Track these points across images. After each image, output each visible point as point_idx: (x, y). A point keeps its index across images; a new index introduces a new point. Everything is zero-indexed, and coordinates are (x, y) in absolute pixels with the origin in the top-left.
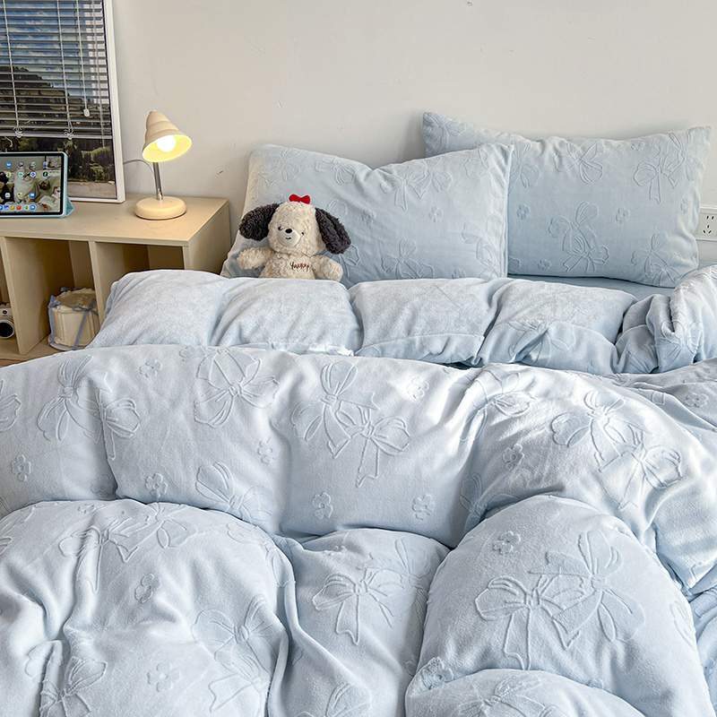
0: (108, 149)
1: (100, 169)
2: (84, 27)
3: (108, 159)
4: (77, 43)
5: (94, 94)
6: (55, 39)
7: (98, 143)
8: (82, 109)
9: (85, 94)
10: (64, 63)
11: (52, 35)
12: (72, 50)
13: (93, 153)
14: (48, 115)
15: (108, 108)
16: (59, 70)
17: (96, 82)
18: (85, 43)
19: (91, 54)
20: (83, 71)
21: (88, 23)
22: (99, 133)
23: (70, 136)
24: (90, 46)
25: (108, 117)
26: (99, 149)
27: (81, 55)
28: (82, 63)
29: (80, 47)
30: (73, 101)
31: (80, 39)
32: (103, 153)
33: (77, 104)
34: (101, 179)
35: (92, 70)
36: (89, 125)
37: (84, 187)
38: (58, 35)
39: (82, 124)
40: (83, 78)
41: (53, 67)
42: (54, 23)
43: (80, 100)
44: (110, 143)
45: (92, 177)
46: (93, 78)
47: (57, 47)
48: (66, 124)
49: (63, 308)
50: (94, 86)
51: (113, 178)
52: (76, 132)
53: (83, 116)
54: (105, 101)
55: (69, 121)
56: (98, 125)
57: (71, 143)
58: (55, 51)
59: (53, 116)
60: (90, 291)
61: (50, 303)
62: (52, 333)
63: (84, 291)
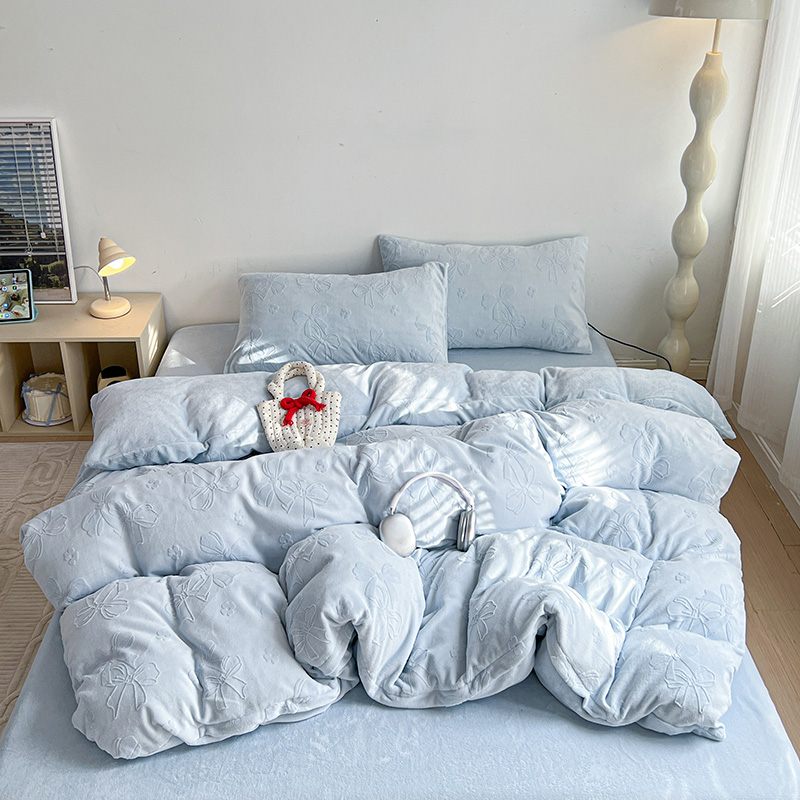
0: (63, 262)
1: (57, 278)
2: (37, 170)
3: (63, 271)
4: (33, 183)
5: (49, 220)
6: (14, 180)
7: (54, 258)
8: (39, 233)
9: (41, 221)
10: (22, 198)
11: (12, 177)
12: (29, 188)
13: (49, 266)
14: (10, 239)
15: (62, 231)
16: (18, 203)
17: (50, 211)
18: (40, 182)
19: (45, 191)
20: (38, 203)
21: (41, 167)
22: (55, 250)
23: (30, 254)
24: (44, 185)
25: (62, 238)
26: (55, 263)
28: (38, 197)
29: (36, 185)
30: (31, 227)
31: (35, 179)
32: (58, 266)
33: (35, 229)
34: (57, 286)
35: (47, 203)
36: (46, 244)
37: (44, 292)
38: (17, 177)
39: (40, 244)
40: (39, 209)
41: (14, 201)
42: (13, 168)
43: (37, 226)
44: (64, 258)
45: (49, 285)
46: (48, 209)
47: (16, 186)
48: (26, 244)
49: (37, 392)
50: (48, 214)
51: (68, 285)
52: (34, 250)
53: (40, 238)
54: (58, 226)
55: (29, 243)
56: (54, 244)
57: (30, 259)
58: (14, 189)
59: (15, 239)
60: (53, 375)
61: (23, 388)
62: (26, 411)
63: (48, 375)
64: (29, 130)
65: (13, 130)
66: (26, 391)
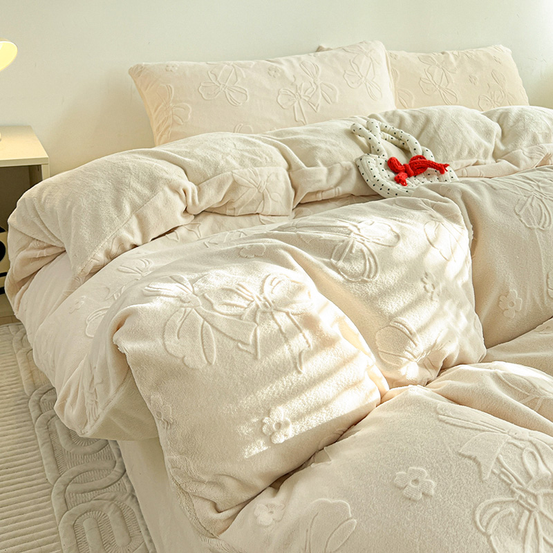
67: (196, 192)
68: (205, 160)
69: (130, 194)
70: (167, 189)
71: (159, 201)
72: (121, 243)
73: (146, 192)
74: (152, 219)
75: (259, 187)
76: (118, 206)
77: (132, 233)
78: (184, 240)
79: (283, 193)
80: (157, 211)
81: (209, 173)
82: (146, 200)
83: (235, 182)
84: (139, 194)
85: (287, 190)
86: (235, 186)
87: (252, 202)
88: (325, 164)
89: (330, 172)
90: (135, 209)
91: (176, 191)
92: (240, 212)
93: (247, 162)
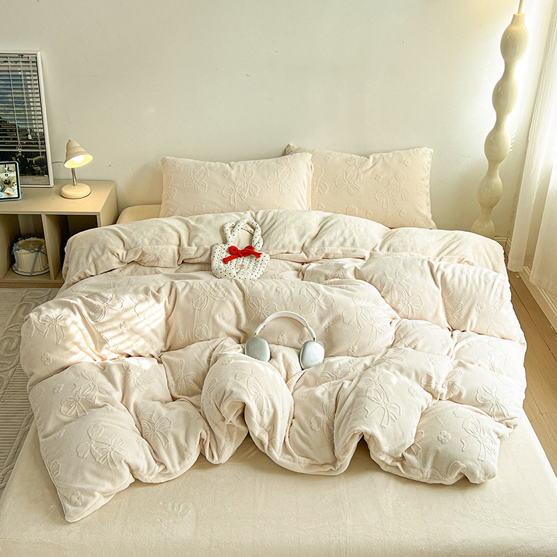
0: (44, 157)
1: (39, 168)
2: (27, 89)
3: (43, 163)
4: (23, 98)
5: (34, 126)
6: (10, 96)
7: (38, 154)
8: (27, 135)
9: (28, 126)
10: (15, 109)
11: (7, 93)
12: (20, 102)
13: (34, 160)
15: (43, 134)
16: (12, 113)
17: (35, 119)
19: (32, 104)
20: (27, 113)
21: (29, 87)
22: (38, 148)
24: (31, 100)
25: (43, 139)
26: (38, 157)
27: (26, 105)
28: (26, 109)
29: (25, 100)
30: (21, 130)
31: (25, 96)
32: (40, 160)
33: (24, 132)
34: (39, 174)
35: (33, 113)
36: (31, 144)
37: (29, 179)
38: (11, 93)
39: (27, 144)
40: (27, 118)
41: (8, 111)
42: (9, 87)
43: (25, 130)
44: (44, 153)
45: (34, 173)
46: (33, 117)
47: (11, 100)
48: (17, 143)
49: (24, 251)
50: (34, 122)
51: (47, 173)
52: (23, 148)
53: (28, 139)
54: (42, 130)
55: (19, 142)
56: (37, 144)
57: (20, 154)
58: (10, 102)
59: (9, 139)
60: (35, 239)
61: (14, 248)
62: (15, 265)
63: (32, 239)
64: (21, 60)
65: (9, 60)
66: (15, 250)
67: (125, 254)
68: (133, 240)
69: (93, 253)
70: (109, 253)
71: (104, 258)
72: (85, 274)
73: (100, 253)
74: (100, 266)
75: (156, 255)
76: (87, 258)
77: (90, 270)
78: (115, 276)
79: (171, 258)
80: (102, 262)
81: (132, 246)
82: (99, 257)
83: (143, 252)
84: (97, 253)
85: (174, 256)
86: (143, 254)
87: (153, 261)
88: (196, 245)
89: (198, 249)
90: (94, 261)
91: (113, 254)
92: (147, 265)
93: (154, 241)
